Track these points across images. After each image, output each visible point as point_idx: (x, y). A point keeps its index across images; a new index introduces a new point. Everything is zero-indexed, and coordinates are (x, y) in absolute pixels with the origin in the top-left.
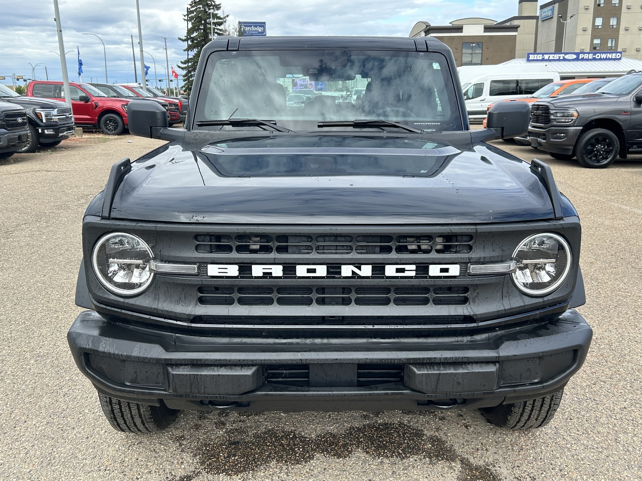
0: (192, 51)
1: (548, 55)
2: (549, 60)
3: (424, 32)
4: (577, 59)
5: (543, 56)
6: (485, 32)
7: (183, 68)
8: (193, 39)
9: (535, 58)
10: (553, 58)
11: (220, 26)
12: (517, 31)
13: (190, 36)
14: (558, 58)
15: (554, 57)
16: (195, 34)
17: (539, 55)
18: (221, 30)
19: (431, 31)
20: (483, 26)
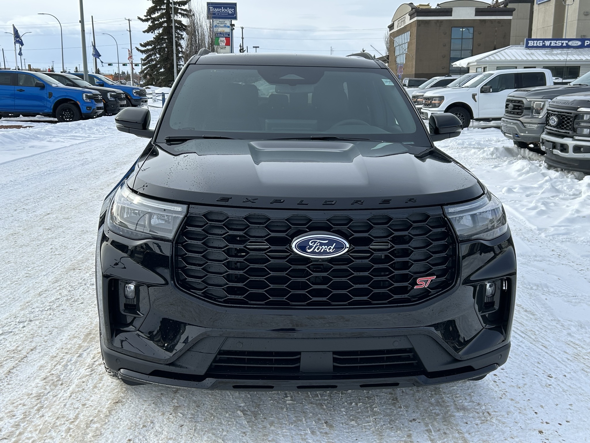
0: (152, 32)
1: (550, 41)
2: (550, 47)
3: (409, 15)
4: (582, 46)
5: (543, 42)
6: (476, 15)
7: (142, 52)
8: (154, 19)
9: (535, 45)
10: (555, 45)
11: (184, 5)
12: (511, 15)
13: (150, 16)
14: (560, 44)
15: (556, 43)
16: (156, 15)
17: (539, 42)
18: (185, 10)
19: (416, 14)
20: (475, 8)
